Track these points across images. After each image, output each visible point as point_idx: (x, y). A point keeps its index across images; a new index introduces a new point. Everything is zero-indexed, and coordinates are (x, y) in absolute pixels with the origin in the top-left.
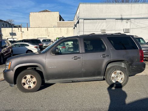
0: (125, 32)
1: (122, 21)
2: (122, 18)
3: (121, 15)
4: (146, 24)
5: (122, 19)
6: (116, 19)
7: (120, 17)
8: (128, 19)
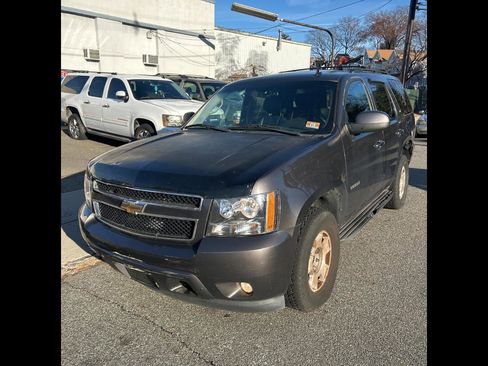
0: (147, 63)
1: (136, 33)
2: (137, 22)
3: (135, 15)
4: (187, 47)
5: (136, 25)
6: (124, 23)
7: (131, 19)
8: (151, 29)
